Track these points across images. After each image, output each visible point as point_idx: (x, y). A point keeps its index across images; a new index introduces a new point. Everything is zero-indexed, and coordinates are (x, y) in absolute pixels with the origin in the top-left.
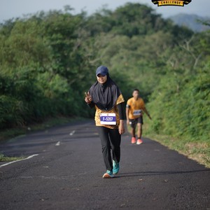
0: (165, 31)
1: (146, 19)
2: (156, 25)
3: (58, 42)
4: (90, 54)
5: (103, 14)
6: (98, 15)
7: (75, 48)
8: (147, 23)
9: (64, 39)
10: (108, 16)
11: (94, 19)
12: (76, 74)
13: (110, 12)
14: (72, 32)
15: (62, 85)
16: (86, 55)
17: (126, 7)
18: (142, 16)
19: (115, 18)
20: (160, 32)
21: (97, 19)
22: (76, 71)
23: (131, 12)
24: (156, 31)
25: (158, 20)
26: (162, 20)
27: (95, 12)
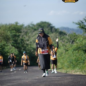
0: (56, 33)
1: (48, 28)
2: (53, 30)
3: (14, 34)
4: (27, 39)
5: (31, 26)
6: (29, 26)
7: (20, 37)
8: (49, 30)
9: (16, 33)
10: (33, 26)
11: (27, 28)
12: (21, 47)
13: (34, 25)
14: (20, 30)
15: (15, 51)
16: (25, 39)
17: (40, 23)
18: (47, 27)
19: (36, 28)
20: (54, 33)
21: (29, 28)
22: (21, 46)
23: (43, 25)
24: (52, 33)
25: (53, 29)
26: (55, 29)
27: (28, 25)
